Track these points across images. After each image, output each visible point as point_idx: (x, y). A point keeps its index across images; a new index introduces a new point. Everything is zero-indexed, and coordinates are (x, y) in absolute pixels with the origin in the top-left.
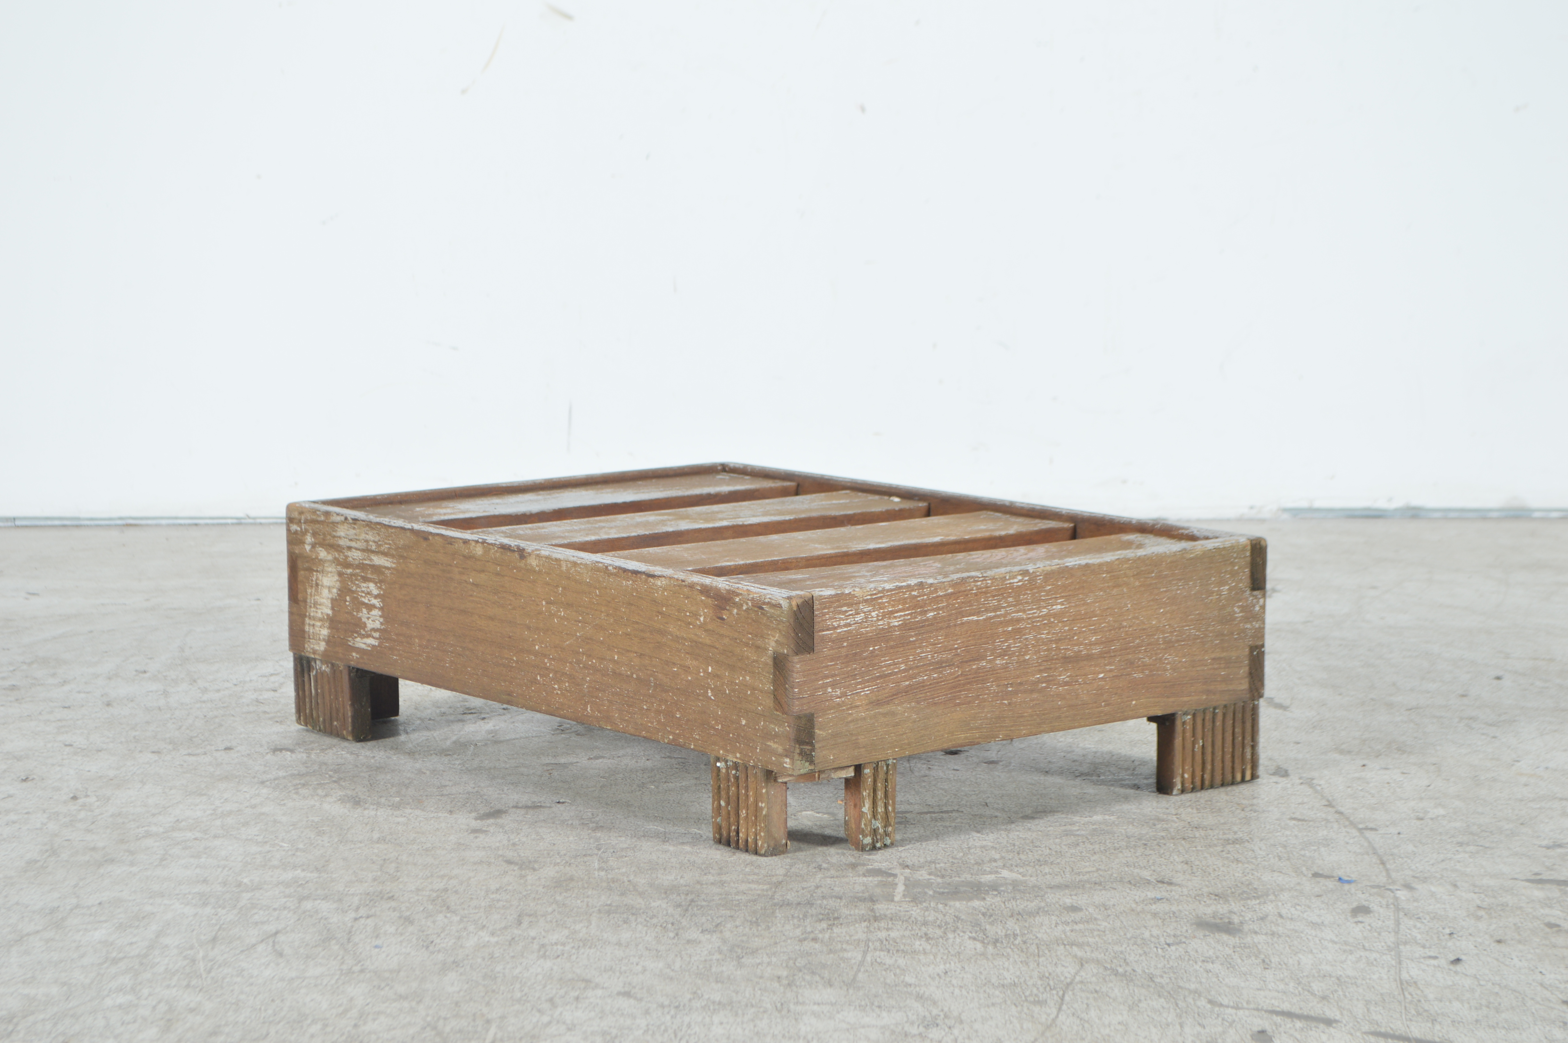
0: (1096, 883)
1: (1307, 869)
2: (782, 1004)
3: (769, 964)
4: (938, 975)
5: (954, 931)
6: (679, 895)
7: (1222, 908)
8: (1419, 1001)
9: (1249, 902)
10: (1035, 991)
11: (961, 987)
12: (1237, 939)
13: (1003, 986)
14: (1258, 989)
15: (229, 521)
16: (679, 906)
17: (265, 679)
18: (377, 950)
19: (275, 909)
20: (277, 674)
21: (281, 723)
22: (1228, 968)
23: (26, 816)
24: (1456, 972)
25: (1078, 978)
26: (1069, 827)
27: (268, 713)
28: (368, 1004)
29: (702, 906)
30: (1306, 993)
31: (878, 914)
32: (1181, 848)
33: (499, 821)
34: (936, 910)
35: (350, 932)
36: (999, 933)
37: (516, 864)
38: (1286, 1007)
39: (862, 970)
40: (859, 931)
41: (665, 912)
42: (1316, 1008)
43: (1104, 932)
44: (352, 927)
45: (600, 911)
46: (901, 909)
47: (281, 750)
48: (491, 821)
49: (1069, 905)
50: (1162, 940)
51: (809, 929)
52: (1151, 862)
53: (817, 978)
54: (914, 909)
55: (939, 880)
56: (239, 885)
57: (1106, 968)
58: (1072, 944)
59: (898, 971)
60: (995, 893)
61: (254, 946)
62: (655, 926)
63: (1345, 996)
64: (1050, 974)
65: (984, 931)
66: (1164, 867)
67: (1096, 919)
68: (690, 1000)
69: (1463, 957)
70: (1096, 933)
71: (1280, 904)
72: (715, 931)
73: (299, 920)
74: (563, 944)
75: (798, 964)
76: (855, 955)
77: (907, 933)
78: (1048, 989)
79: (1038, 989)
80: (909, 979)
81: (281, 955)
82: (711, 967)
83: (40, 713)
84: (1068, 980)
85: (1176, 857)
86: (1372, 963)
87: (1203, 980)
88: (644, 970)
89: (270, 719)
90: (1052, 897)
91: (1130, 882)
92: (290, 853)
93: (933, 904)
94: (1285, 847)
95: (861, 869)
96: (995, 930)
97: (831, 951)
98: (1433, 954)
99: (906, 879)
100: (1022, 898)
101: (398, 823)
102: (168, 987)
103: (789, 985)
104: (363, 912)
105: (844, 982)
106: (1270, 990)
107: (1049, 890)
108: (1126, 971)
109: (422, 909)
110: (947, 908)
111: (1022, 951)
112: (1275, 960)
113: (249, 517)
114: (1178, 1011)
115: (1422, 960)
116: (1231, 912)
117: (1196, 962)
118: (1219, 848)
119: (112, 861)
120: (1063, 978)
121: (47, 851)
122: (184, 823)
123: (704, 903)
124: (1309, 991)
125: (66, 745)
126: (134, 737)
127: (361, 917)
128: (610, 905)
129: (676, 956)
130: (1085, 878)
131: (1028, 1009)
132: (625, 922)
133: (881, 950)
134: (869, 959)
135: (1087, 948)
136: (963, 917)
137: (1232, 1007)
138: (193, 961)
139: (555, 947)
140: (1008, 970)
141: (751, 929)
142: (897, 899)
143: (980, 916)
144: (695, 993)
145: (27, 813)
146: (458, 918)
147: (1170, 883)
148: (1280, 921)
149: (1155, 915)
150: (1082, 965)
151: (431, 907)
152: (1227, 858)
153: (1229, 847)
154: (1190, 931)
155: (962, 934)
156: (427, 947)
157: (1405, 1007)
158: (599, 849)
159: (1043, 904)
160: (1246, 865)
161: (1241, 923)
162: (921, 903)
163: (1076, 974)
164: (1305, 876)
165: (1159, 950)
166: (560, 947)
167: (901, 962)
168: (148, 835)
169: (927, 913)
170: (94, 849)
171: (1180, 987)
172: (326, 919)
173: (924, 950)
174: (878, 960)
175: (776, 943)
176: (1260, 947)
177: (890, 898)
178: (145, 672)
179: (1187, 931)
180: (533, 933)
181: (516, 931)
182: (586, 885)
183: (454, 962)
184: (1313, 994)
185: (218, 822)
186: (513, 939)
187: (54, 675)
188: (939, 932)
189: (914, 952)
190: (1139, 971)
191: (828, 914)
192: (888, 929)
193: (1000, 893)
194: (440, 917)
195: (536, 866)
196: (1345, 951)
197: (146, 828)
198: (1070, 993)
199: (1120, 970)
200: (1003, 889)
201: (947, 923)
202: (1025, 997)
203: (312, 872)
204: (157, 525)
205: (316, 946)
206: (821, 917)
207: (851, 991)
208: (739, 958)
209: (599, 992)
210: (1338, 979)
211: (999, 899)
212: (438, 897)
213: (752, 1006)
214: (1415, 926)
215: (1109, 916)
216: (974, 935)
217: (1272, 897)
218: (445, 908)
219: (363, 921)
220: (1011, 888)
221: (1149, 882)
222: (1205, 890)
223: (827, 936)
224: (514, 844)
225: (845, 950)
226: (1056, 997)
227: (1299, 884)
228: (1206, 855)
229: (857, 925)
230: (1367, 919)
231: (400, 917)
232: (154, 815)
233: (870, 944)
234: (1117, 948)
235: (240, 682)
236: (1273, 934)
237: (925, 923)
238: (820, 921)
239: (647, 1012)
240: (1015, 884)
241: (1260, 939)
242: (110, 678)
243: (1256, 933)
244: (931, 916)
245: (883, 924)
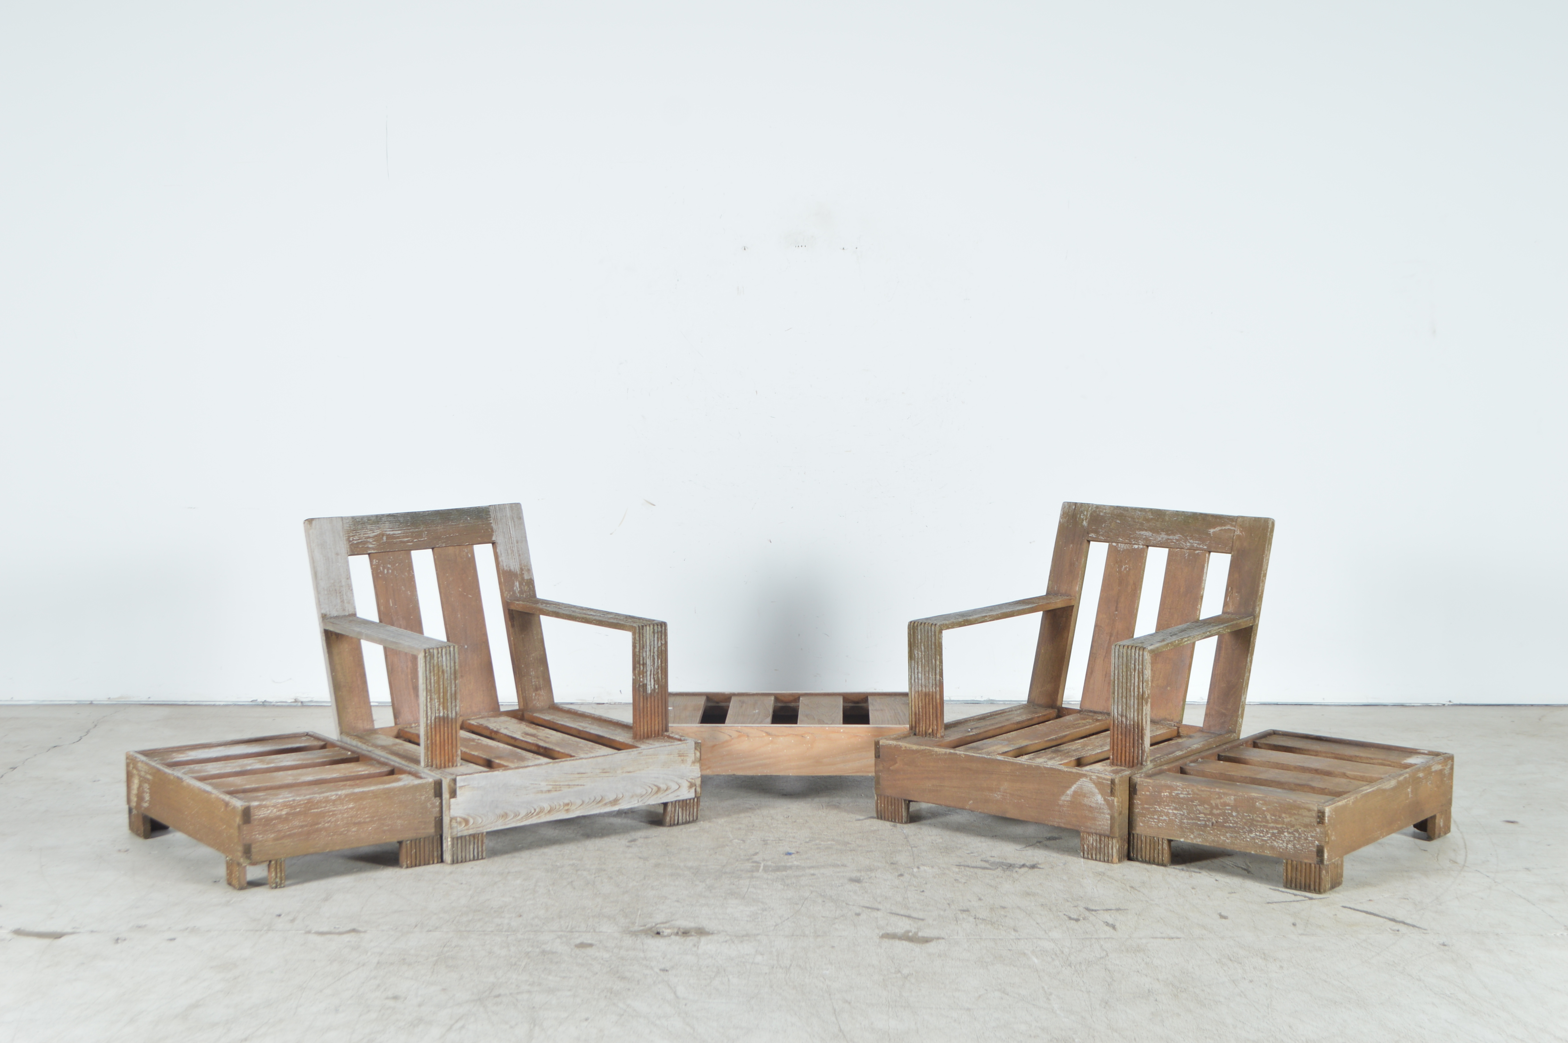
2: (723, 904)
10: (796, 900)
13: (787, 899)
25: (810, 897)
34: (771, 875)
39: (748, 894)
40: (748, 882)
42: (876, 905)
43: (821, 882)
48: (633, 843)
50: (838, 885)
51: (732, 881)
52: (842, 859)
54: (765, 874)
55: (774, 865)
57: (818, 894)
58: (810, 886)
59: (757, 894)
78: (800, 900)
80: (760, 897)
84: (807, 897)
90: (808, 871)
93: (771, 873)
95: (750, 861)
96: (788, 882)
99: (764, 864)
112: (869, 891)
120: (805, 897)
134: (749, 890)
135: (814, 888)
140: (790, 894)
147: (845, 866)
148: (874, 878)
149: (838, 877)
150: (812, 893)
152: (866, 857)
153: (868, 854)
155: (779, 883)
157: (903, 905)
158: (668, 853)
160: (871, 860)
161: (863, 879)
176: (866, 887)
177: (758, 871)
179: (846, 882)
180: (649, 882)
181: (644, 881)
184: (877, 901)
186: (643, 884)
188: (772, 882)
189: (764, 889)
190: (828, 894)
192: (757, 881)
198: (807, 901)
199: (823, 894)
201: (775, 879)
202: (793, 902)
217: (875, 871)
220: (796, 867)
221: (839, 865)
222: (855, 868)
223: (737, 883)
224: (641, 852)
225: (743, 888)
226: (802, 903)
227: (885, 866)
229: (747, 880)
233: (751, 886)
234: (823, 887)
236: (871, 883)
237: (768, 879)
244: (769, 877)
245: (755, 879)
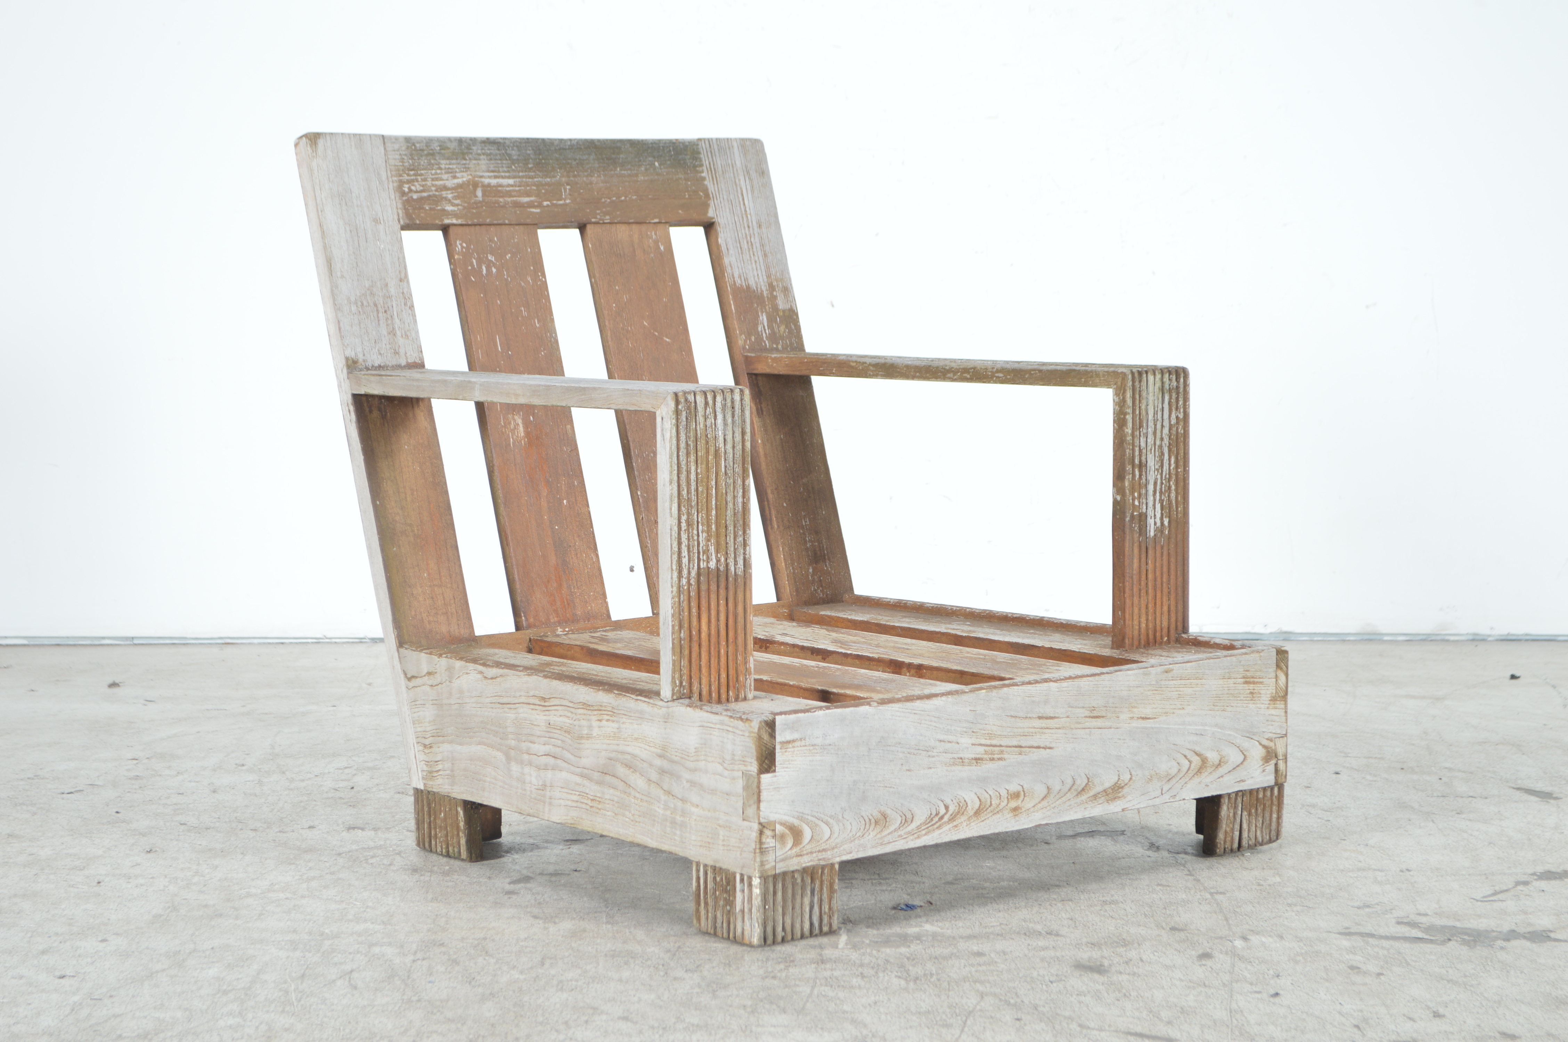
0: (998, 935)
1: (1166, 924)
2: (746, 1027)
3: (737, 996)
4: (869, 1004)
5: (884, 971)
6: (669, 943)
7: (1096, 954)
8: (1243, 1025)
9: (1118, 949)
10: (944, 1017)
11: (887, 1014)
12: (1106, 978)
13: (920, 1013)
14: (1118, 1016)
15: (310, 641)
16: (668, 951)
17: (341, 771)
18: (430, 984)
19: (350, 953)
20: (351, 767)
21: (354, 806)
22: (1096, 1000)
23: (151, 880)
24: (1274, 1004)
25: (978, 1007)
26: (981, 891)
27: (343, 799)
28: (423, 1026)
29: (687, 952)
30: (1156, 1019)
31: (825, 958)
32: (1068, 908)
33: (529, 885)
34: (871, 955)
35: (410, 971)
36: (919, 972)
37: (541, 918)
38: (1139, 1029)
39: (810, 1000)
40: (809, 971)
41: (657, 956)
43: (1002, 972)
44: (411, 967)
45: (606, 955)
46: (844, 954)
47: (354, 828)
48: (522, 885)
49: (976, 951)
50: (1047, 978)
51: (770, 969)
52: (1044, 918)
53: (774, 1007)
54: (854, 954)
55: (875, 932)
56: (322, 934)
57: (1001, 1000)
58: (975, 982)
59: (838, 1002)
60: (918, 942)
61: (334, 981)
62: (649, 967)
63: (1186, 1021)
64: (957, 1004)
65: (907, 971)
66: (1053, 922)
67: (996, 962)
68: (675, 1023)
69: (1281, 992)
70: (995, 973)
71: (1142, 951)
72: (696, 971)
73: (369, 961)
74: (577, 981)
75: (760, 996)
76: (805, 989)
77: (847, 973)
78: (954, 1015)
79: (946, 1015)
80: (846, 1007)
81: (355, 988)
82: (692, 998)
83: (160, 798)
84: (971, 1009)
85: (1063, 915)
86: (1210, 997)
87: (1076, 1009)
88: (640, 1000)
89: (345, 803)
90: (962, 945)
91: (1025, 934)
92: (362, 910)
93: (868, 950)
94: (1151, 907)
96: (916, 970)
97: (786, 986)
98: (1257, 990)
100: (939, 946)
101: (448, 887)
102: (268, 1012)
103: (753, 1012)
104: (419, 955)
105: (795, 1009)
106: (1127, 1017)
107: (961, 940)
108: (1016, 1002)
109: (466, 953)
110: (880, 953)
111: (936, 986)
112: (1134, 994)
113: (327, 638)
114: (1055, 1032)
115: (1249, 994)
116: (1102, 957)
117: (1072, 996)
118: (1098, 908)
119: (221, 915)
120: (966, 1007)
121: (169, 907)
122: (277, 886)
123: (688, 949)
124: (1158, 1018)
125: (181, 824)
126: (236, 818)
127: (418, 959)
128: (615, 951)
129: (665, 989)
130: (991, 930)
131: (938, 1030)
132: (626, 963)
133: (826, 985)
134: (816, 992)
135: (988, 985)
136: (892, 960)
137: (1097, 1030)
138: (287, 992)
139: (570, 983)
140: (924, 1001)
141: (724, 969)
142: (840, 946)
143: (905, 959)
144: (679, 1018)
145: (151, 878)
146: (495, 960)
147: (1057, 935)
148: (1141, 964)
149: (1042, 960)
150: (982, 997)
151: (473, 952)
152: (1104, 916)
153: (1107, 907)
154: (1069, 972)
155: (890, 973)
156: (470, 983)
157: (1232, 1029)
159: (955, 951)
160: (1119, 921)
161: (1110, 965)
162: (859, 949)
163: (977, 1004)
164: (1164, 929)
165: (1044, 986)
166: (574, 983)
167: (841, 995)
168: (249, 895)
169: (863, 958)
170: (206, 906)
171: (1057, 1014)
172: (390, 961)
173: (859, 985)
174: (823, 993)
175: (743, 980)
176: (1123, 984)
177: (835, 946)
178: (243, 765)
179: (1067, 971)
180: (553, 972)
181: (540, 971)
182: (596, 936)
183: (491, 994)
184: (1160, 1019)
185: (304, 886)
186: (538, 976)
187: (169, 767)
188: (872, 972)
189: (852, 987)
190: (1027, 1002)
191: (786, 958)
192: (832, 970)
193: (921, 942)
194: (480, 960)
195: (557, 920)
196: (1189, 987)
197: (247, 890)
198: (971, 1018)
199: (1012, 1001)
200: (924, 938)
201: (878, 965)
202: (936, 1021)
203: (379, 924)
204: (250, 644)
205: (383, 981)
206: (780, 960)
207: (800, 1017)
208: (714, 991)
209: (604, 1017)
210: (1182, 1008)
211: (921, 946)
212: (479, 944)
213: (723, 1028)
214: (1246, 968)
215: (1006, 960)
216: (899, 974)
217: (1136, 945)
218: (484, 953)
219: (419, 962)
220: (931, 938)
221: (1040, 933)
222: (1084, 940)
223: (784, 974)
224: (540, 904)
225: (798, 986)
226: (960, 1022)
227: (1159, 935)
228: (1087, 913)
229: (808, 966)
230: (1209, 963)
231: (449, 960)
232: (253, 880)
233: (818, 981)
234: (1010, 985)
235: (321, 773)
236: (1134, 974)
237: (861, 965)
238: (779, 963)
239: (641, 1032)
240: (934, 936)
241: (1124, 977)
242: (215, 770)
243: (1121, 973)
244: (867, 959)
245: (828, 966)
